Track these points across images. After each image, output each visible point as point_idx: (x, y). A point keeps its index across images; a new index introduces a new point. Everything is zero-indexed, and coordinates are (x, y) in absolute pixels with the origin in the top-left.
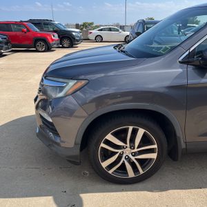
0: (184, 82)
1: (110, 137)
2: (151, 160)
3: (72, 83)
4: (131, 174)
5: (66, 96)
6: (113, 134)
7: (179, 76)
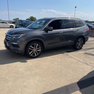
0: (44, 34)
1: (31, 46)
2: (39, 51)
3: (22, 35)
4: (36, 55)
5: (21, 38)
6: (32, 46)
7: (43, 33)
